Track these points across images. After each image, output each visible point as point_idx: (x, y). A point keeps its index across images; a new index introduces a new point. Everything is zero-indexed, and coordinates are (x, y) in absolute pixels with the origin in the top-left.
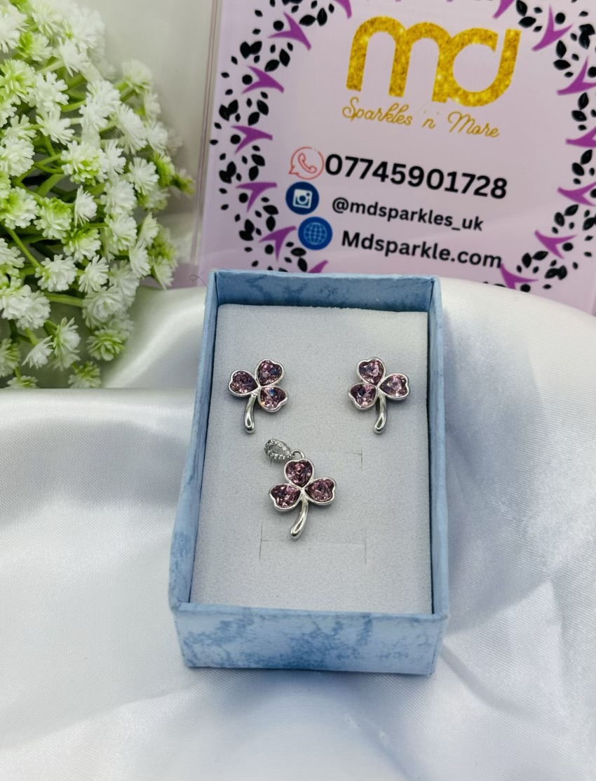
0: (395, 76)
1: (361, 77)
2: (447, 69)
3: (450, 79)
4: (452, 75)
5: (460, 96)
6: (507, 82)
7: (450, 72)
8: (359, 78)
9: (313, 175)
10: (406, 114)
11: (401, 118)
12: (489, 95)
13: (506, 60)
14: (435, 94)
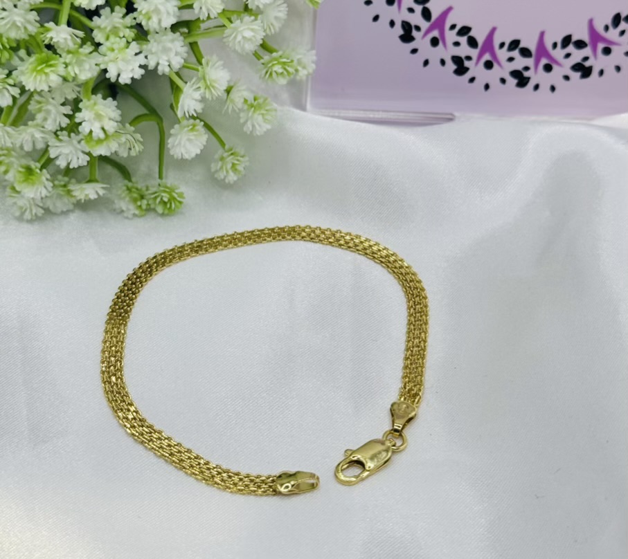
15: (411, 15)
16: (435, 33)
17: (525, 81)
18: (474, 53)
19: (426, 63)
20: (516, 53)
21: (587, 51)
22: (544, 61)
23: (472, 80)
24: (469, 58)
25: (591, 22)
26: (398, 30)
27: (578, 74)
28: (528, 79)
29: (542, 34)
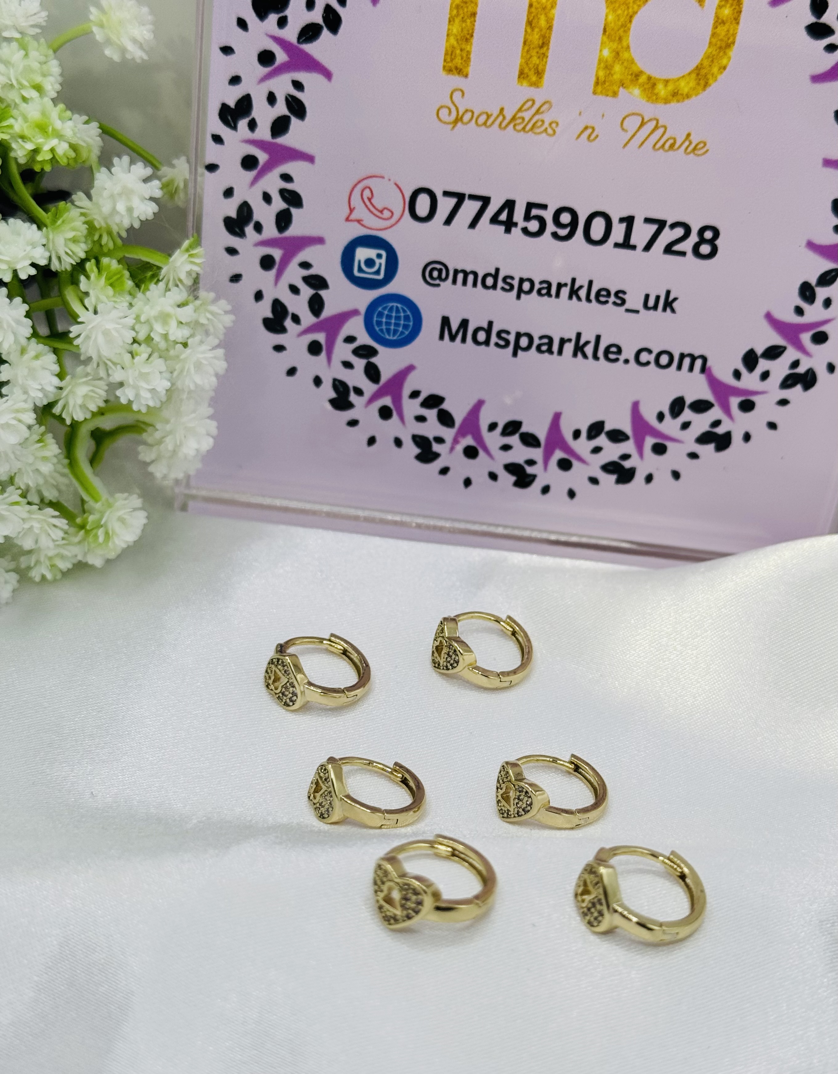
0: (528, 51)
1: (469, 53)
2: (620, 39)
3: (626, 55)
4: (628, 47)
5: (642, 85)
6: (724, 61)
7: (625, 44)
8: (464, 55)
9: (388, 223)
10: (547, 118)
11: (539, 124)
12: (692, 84)
13: (723, 23)
14: (597, 83)
15: (348, 371)
16: (387, 401)
17: (528, 480)
18: (448, 434)
19: (372, 441)
20: (514, 440)
21: (628, 447)
22: (559, 454)
23: (444, 471)
24: (440, 440)
25: (635, 406)
26: (328, 392)
27: (613, 478)
28: (534, 477)
29: (557, 417)
